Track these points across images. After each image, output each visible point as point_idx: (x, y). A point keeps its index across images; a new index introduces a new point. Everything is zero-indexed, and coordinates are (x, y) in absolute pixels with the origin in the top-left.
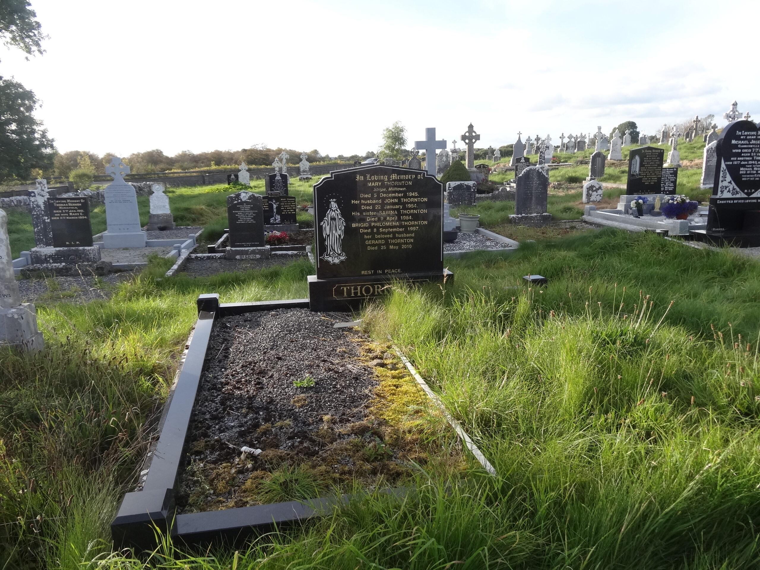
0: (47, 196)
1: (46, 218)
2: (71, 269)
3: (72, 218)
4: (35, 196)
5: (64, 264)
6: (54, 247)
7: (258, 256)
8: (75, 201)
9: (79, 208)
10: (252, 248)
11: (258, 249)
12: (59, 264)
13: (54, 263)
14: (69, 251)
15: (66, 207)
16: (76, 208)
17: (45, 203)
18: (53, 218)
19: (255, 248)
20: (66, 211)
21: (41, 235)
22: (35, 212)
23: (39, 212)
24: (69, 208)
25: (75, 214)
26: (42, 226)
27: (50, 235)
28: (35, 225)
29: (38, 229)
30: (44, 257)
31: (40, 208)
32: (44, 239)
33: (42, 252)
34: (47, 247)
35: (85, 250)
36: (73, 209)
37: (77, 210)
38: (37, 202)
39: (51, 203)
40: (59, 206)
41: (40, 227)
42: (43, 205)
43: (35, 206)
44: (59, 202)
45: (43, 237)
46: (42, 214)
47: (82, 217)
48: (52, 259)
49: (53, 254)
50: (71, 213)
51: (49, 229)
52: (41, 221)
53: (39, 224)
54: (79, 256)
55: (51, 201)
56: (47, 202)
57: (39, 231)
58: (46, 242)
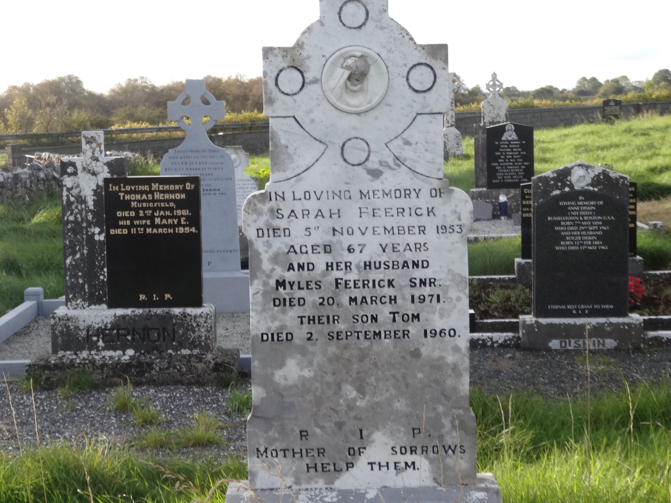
0: (105, 173)
1: (97, 230)
2: (150, 365)
3: (160, 230)
4: (75, 174)
5: (130, 352)
6: (111, 306)
7: (610, 343)
8: (172, 187)
9: (180, 204)
10: (594, 321)
11: (611, 324)
12: (119, 352)
13: (107, 348)
14: (148, 317)
15: (148, 201)
16: (172, 204)
17: (96, 192)
18: (112, 232)
19: (602, 320)
20: (146, 212)
21: (80, 274)
22: (71, 214)
23: (81, 215)
24: (155, 206)
25: (167, 221)
26: (85, 252)
27: (101, 274)
28: (68, 249)
29: (73, 259)
30: (84, 333)
31: (83, 206)
32: (86, 286)
33: (81, 320)
34: (93, 307)
35: (185, 317)
36: (165, 209)
37: (175, 211)
38: (78, 190)
39: (113, 191)
40: (131, 200)
41: (81, 254)
42: (92, 198)
43: (72, 199)
44: (131, 188)
45: (84, 280)
46: (88, 221)
47: (184, 228)
48: (103, 339)
49: (106, 326)
50: (158, 217)
51: (101, 260)
52: (83, 238)
53: (78, 247)
54: (171, 333)
55: (114, 187)
56: (103, 190)
57: (77, 263)
58: (91, 294)
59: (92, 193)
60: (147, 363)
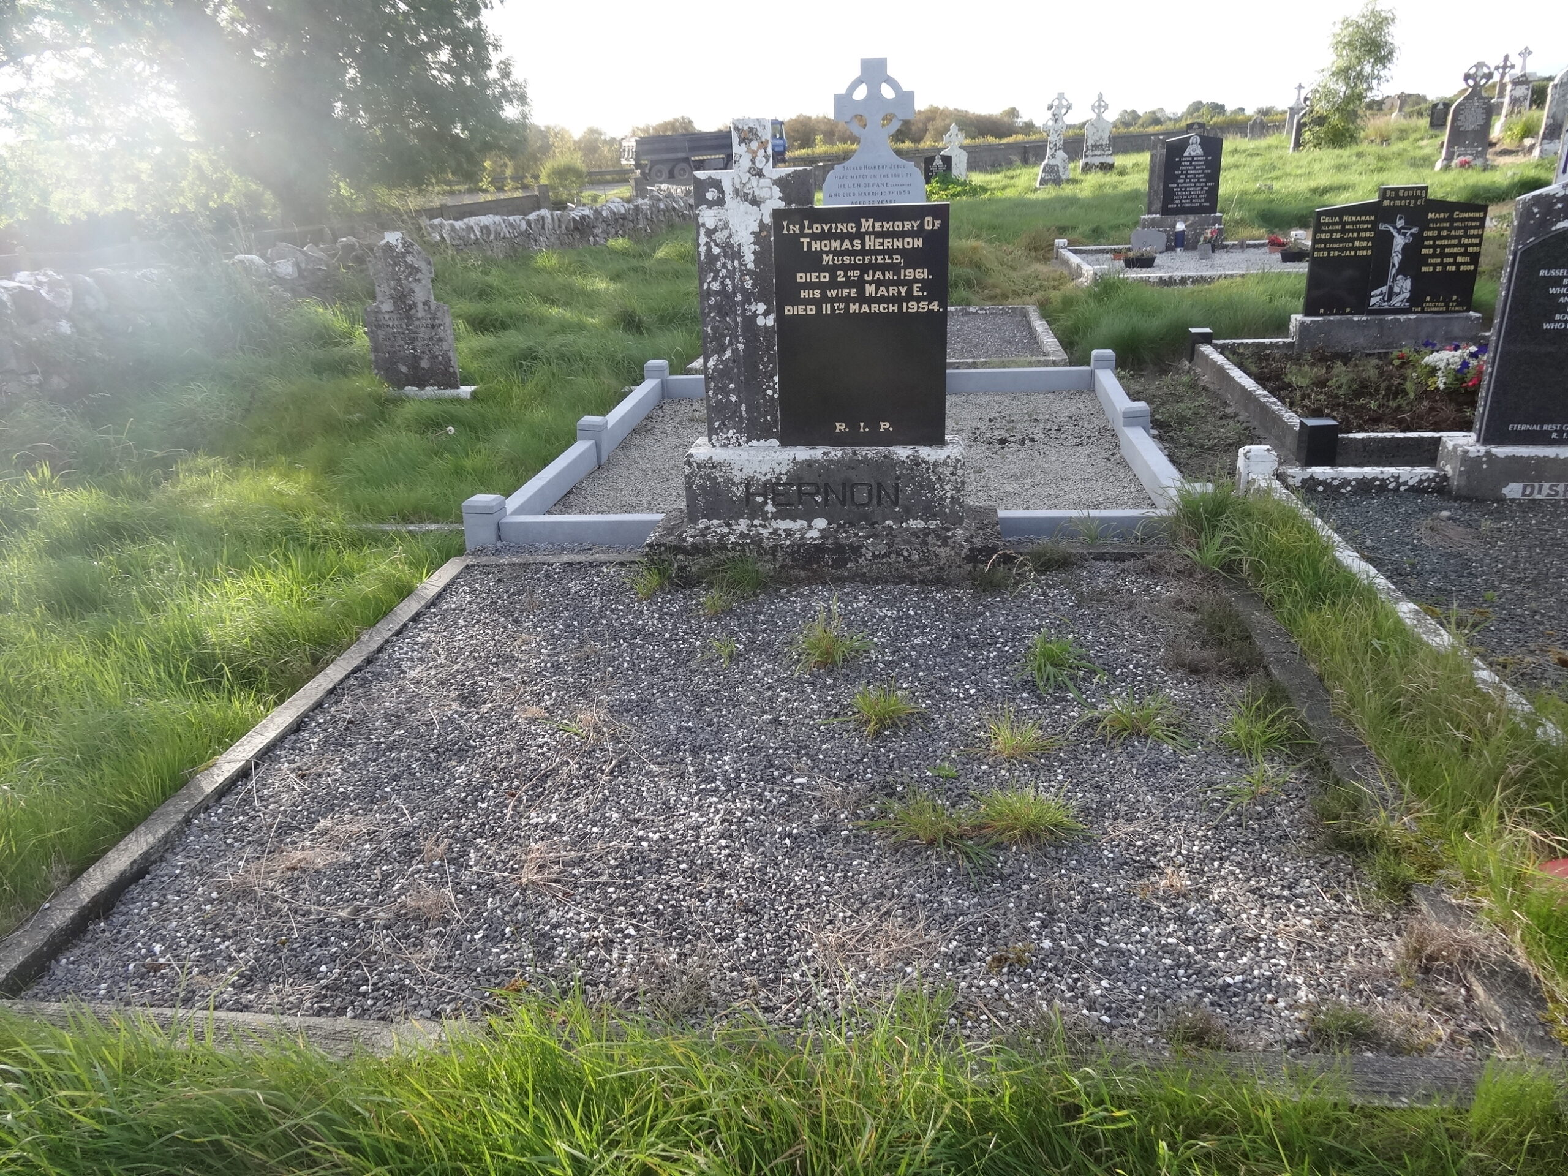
0: (775, 201)
1: (761, 308)
2: (856, 550)
3: (875, 308)
4: (720, 202)
5: (821, 523)
6: (784, 443)
8: (898, 226)
9: (912, 258)
12: (801, 523)
13: (779, 515)
14: (853, 464)
15: (854, 253)
16: (897, 259)
17: (758, 237)
18: (788, 310)
20: (850, 273)
21: (732, 386)
22: (715, 279)
23: (733, 279)
24: (866, 262)
25: (888, 291)
26: (741, 346)
27: (768, 387)
28: (711, 342)
29: (720, 360)
30: (741, 489)
31: (736, 263)
32: (743, 408)
33: (737, 467)
34: (755, 443)
35: (918, 465)
36: (884, 268)
37: (902, 272)
38: (726, 233)
39: (789, 234)
40: (822, 252)
41: (733, 351)
42: (752, 247)
43: (716, 250)
44: (823, 229)
45: (738, 397)
46: (744, 292)
47: (918, 303)
48: (773, 499)
49: (778, 478)
50: (870, 283)
51: (769, 362)
52: (736, 322)
53: (728, 338)
54: (891, 491)
55: (791, 227)
56: (772, 232)
57: (726, 367)
58: (752, 421)
59: (752, 239)
60: (851, 545)
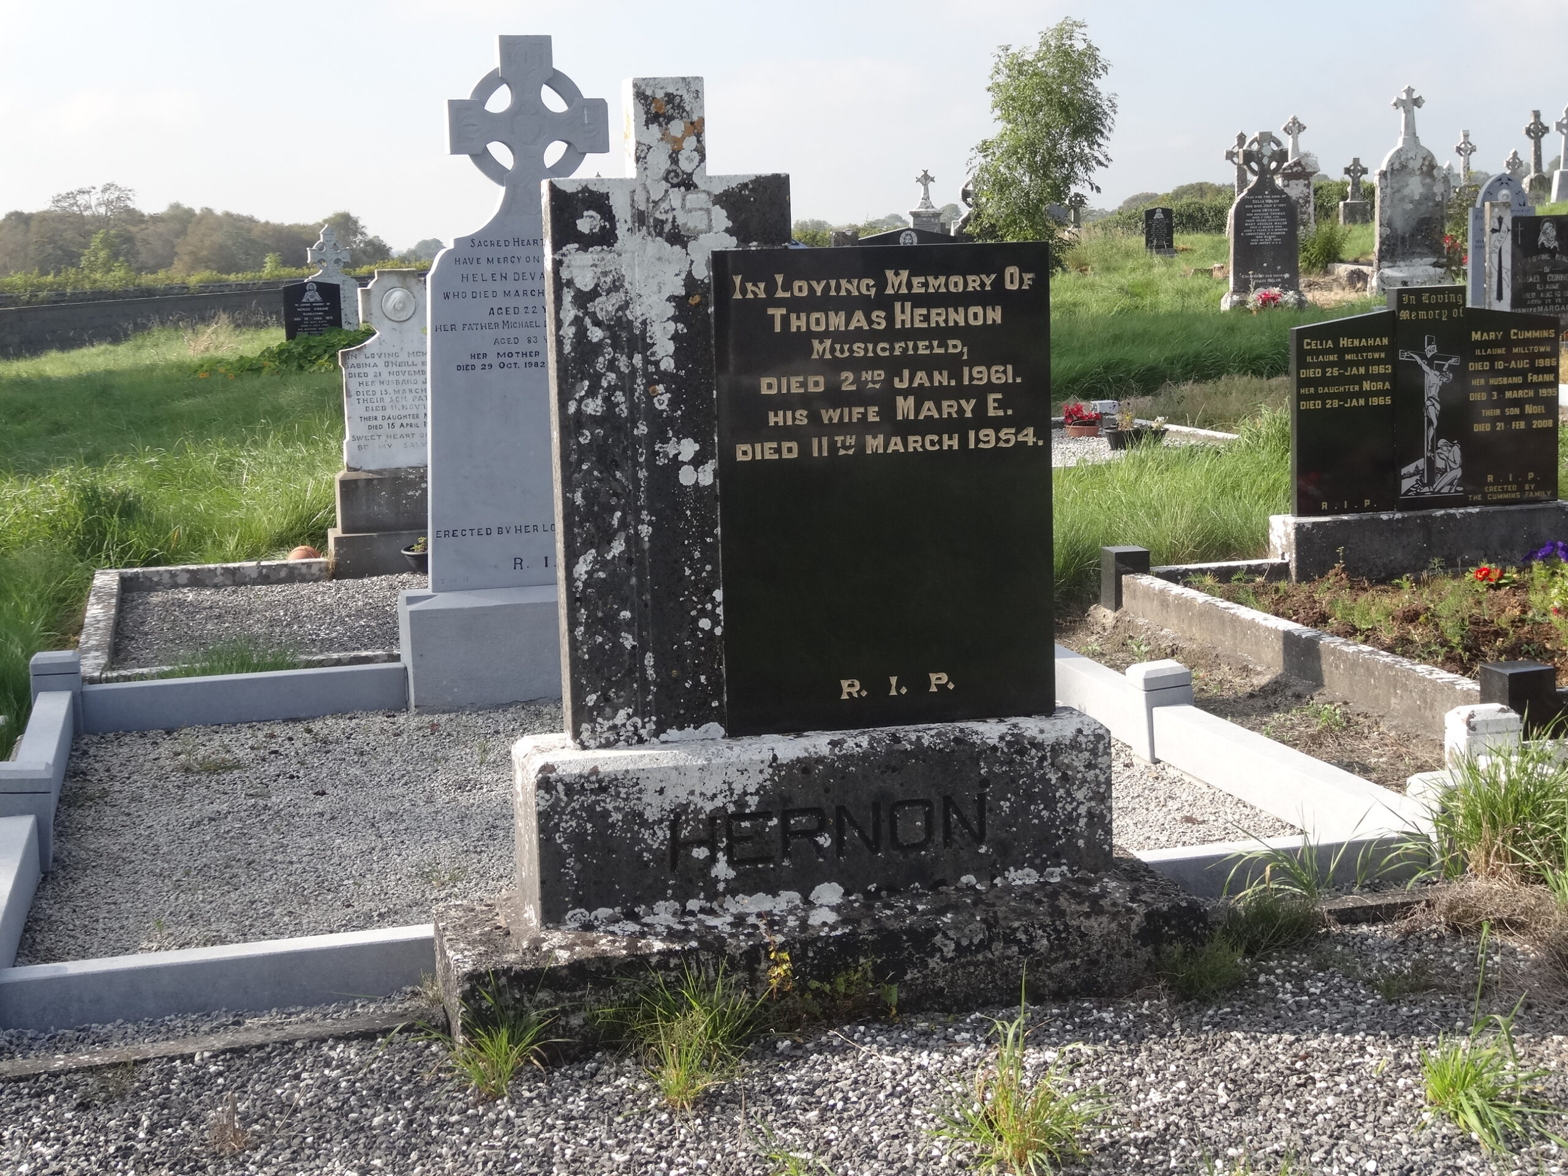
0: (717, 236)
1: (688, 448)
2: (923, 940)
3: (914, 443)
4: (606, 237)
5: (829, 893)
6: (736, 730)
8: (956, 283)
9: (984, 345)
12: (789, 898)
13: (743, 885)
14: (895, 761)
15: (873, 336)
16: (955, 346)
17: (683, 307)
20: (866, 376)
21: (626, 614)
22: (592, 393)
23: (630, 393)
24: (897, 353)
25: (939, 410)
26: (645, 530)
27: (703, 613)
28: (581, 525)
29: (601, 563)
30: (660, 833)
31: (637, 359)
32: (649, 659)
33: (652, 786)
34: (673, 733)
35: (1022, 752)
36: (930, 364)
37: (966, 370)
38: (617, 298)
39: (745, 300)
40: (810, 335)
41: (628, 541)
42: (671, 327)
43: (596, 334)
44: (811, 290)
45: (638, 637)
46: (653, 415)
47: (997, 432)
48: (728, 851)
49: (741, 803)
50: (905, 393)
51: (704, 560)
52: (636, 481)
53: (618, 514)
54: (971, 812)
55: (749, 286)
56: (711, 297)
57: (612, 575)
58: (668, 688)
59: (670, 310)
60: (911, 931)
